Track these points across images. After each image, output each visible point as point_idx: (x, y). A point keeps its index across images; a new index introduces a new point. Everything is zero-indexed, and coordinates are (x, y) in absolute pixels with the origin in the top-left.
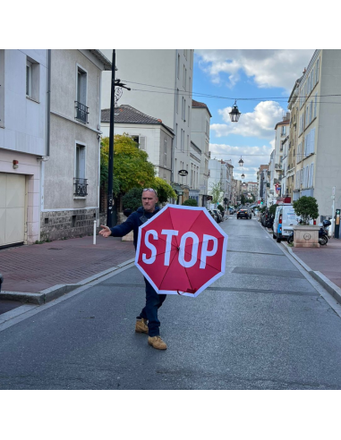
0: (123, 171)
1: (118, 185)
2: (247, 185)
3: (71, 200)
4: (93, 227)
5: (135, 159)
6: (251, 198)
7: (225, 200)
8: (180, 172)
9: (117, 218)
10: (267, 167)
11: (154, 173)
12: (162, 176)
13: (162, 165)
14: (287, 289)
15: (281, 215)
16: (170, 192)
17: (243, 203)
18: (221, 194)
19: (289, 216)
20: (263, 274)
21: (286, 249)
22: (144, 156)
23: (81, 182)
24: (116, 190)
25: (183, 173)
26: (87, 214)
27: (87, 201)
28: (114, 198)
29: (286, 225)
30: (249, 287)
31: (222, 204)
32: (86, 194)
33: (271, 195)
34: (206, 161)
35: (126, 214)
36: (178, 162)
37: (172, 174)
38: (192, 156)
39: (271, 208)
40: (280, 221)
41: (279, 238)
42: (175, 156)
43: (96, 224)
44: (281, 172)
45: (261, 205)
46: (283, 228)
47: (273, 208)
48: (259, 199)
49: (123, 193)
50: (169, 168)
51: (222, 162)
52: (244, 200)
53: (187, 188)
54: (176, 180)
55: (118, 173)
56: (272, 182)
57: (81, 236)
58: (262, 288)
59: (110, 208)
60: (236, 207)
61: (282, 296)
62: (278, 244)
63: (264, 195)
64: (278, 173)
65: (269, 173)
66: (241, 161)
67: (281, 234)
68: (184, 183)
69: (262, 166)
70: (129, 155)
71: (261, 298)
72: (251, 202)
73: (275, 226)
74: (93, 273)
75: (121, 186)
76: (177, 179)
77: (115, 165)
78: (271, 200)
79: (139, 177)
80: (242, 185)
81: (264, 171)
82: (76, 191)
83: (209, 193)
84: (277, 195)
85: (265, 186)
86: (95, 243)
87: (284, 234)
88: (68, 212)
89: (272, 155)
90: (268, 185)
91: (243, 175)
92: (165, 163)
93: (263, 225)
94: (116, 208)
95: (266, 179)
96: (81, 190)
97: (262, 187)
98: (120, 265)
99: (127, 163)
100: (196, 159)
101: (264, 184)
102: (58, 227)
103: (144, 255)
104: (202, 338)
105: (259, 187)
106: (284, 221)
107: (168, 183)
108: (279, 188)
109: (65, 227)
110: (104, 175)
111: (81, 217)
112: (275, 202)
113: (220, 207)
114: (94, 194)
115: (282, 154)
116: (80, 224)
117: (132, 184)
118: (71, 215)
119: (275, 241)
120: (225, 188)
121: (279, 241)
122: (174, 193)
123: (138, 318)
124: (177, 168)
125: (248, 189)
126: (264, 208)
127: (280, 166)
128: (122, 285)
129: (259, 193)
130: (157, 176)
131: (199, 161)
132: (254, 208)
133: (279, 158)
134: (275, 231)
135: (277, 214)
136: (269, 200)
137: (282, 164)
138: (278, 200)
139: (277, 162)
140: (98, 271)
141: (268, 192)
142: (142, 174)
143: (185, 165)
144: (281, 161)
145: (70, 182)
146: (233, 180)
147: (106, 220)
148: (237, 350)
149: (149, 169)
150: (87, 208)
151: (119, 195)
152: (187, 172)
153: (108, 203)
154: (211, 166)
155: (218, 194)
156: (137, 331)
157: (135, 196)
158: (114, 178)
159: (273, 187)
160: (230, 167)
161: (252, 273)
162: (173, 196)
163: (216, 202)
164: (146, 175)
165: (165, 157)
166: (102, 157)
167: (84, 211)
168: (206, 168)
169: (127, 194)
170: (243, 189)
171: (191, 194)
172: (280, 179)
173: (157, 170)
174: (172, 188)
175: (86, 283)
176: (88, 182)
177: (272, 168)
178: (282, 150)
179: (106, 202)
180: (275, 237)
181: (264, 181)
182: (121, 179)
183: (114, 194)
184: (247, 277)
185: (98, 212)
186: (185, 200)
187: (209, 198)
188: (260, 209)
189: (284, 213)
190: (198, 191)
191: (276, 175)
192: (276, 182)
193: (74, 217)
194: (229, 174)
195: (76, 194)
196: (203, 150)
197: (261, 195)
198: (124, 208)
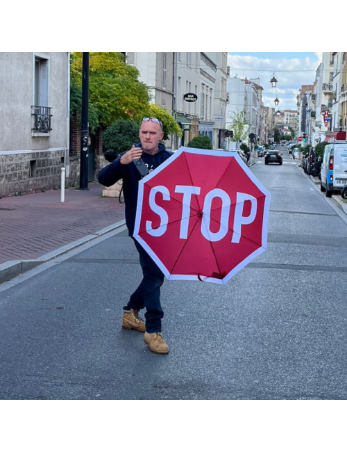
0: (104, 96)
1: (96, 116)
2: (282, 114)
3: (29, 139)
4: (60, 177)
5: (120, 78)
6: (289, 133)
7: (252, 136)
8: (186, 96)
9: (95, 164)
10: (311, 88)
11: (148, 98)
12: (160, 102)
13: (160, 87)
14: (341, 265)
15: (331, 158)
16: (172, 126)
17: (277, 140)
18: (246, 127)
19: (343, 158)
20: (307, 243)
21: (340, 207)
22: (133, 73)
23: (43, 111)
24: (93, 123)
25: (190, 97)
26: (51, 158)
27: (52, 140)
28: (91, 135)
29: (339, 171)
30: (286, 262)
31: (246, 141)
32: (50, 129)
33: (317, 129)
34: (224, 80)
35: (108, 157)
36: (183, 82)
37: (174, 99)
38: (203, 72)
39: (317, 148)
40: (331, 166)
41: (330, 191)
42: (179, 73)
43: (65, 172)
44: (332, 96)
45: (303, 144)
46: (335, 176)
47: (321, 148)
48: (300, 134)
49: (103, 127)
50: (170, 90)
51: (247, 82)
52: (278, 137)
53: (196, 119)
54: (180, 109)
55: (96, 99)
56: (318, 110)
57: (43, 190)
58: (305, 263)
59: (85, 149)
60: (266, 146)
61: (334, 275)
62: (327, 199)
63: (308, 129)
64: (328, 97)
65: (314, 97)
66: (274, 80)
67: (331, 185)
68: (192, 113)
69: (303, 86)
70: (111, 72)
71: (304, 278)
72: (288, 138)
73: (323, 173)
74: (61, 243)
75: (100, 117)
76: (182, 106)
77: (91, 88)
78: (317, 135)
79: (126, 105)
80: (275, 115)
81: (307, 94)
82: (36, 124)
83: (228, 127)
84: (326, 129)
85: (308, 115)
86: (63, 200)
87: (336, 184)
88: (24, 155)
89: (318, 71)
90: (313, 115)
91: (277, 100)
92: (163, 83)
93: (306, 171)
94: (93, 148)
95: (311, 105)
96: (42, 124)
97: (304, 117)
98: (100, 232)
99: (110, 85)
100: (210, 77)
101: (307, 113)
102: (9, 178)
103: (149, 224)
104: (219, 336)
105: (300, 116)
106: (336, 166)
107: (169, 112)
108: (328, 119)
109: (20, 178)
110: (76, 101)
111: (44, 163)
112: (323, 139)
113: (244, 147)
114: (61, 129)
115: (332, 69)
116: (42, 173)
117: (117, 114)
118: (28, 159)
119: (324, 194)
120: (251, 118)
121: (329, 195)
122: (177, 126)
123: (125, 308)
124: (182, 90)
125: (285, 121)
126: (308, 148)
127: (330, 87)
128: (103, 261)
129: (300, 126)
130: (152, 102)
131: (213, 80)
132: (293, 148)
133: (329, 75)
134: (323, 180)
135: (326, 156)
136: (315, 136)
137: (334, 84)
138: (328, 136)
139: (326, 80)
140: (69, 241)
141: (313, 125)
142: (130, 99)
143: (193, 86)
144: (332, 80)
145: (27, 111)
146: (262, 107)
147: (79, 166)
148: (270, 353)
149: (141, 92)
150: (50, 150)
151: (98, 130)
152: (195, 97)
153: (82, 142)
154: (230, 87)
155: (241, 127)
156: (124, 328)
157: (120, 132)
158: (91, 105)
159: (320, 117)
160: (258, 88)
161: (290, 242)
162: (176, 130)
163: (238, 139)
164: (136, 100)
165: (164, 75)
166: (73, 76)
167: (46, 154)
168: (224, 90)
169: (110, 129)
170: (277, 120)
171: (202, 128)
172: (330, 105)
173: (152, 93)
174: (174, 120)
175: (51, 258)
176: (53, 112)
177: (318, 90)
178: (332, 63)
179: (78, 140)
180: (323, 189)
181: (308, 109)
182: (100, 107)
183: (90, 129)
184: (283, 247)
185: (67, 154)
186: (193, 136)
187: (228, 133)
188: (301, 150)
189: (336, 155)
190: (212, 124)
191: (325, 100)
192: (325, 110)
193: (33, 163)
194: (257, 98)
195: (36, 129)
196: (219, 65)
197: (303, 129)
198: (104, 150)
